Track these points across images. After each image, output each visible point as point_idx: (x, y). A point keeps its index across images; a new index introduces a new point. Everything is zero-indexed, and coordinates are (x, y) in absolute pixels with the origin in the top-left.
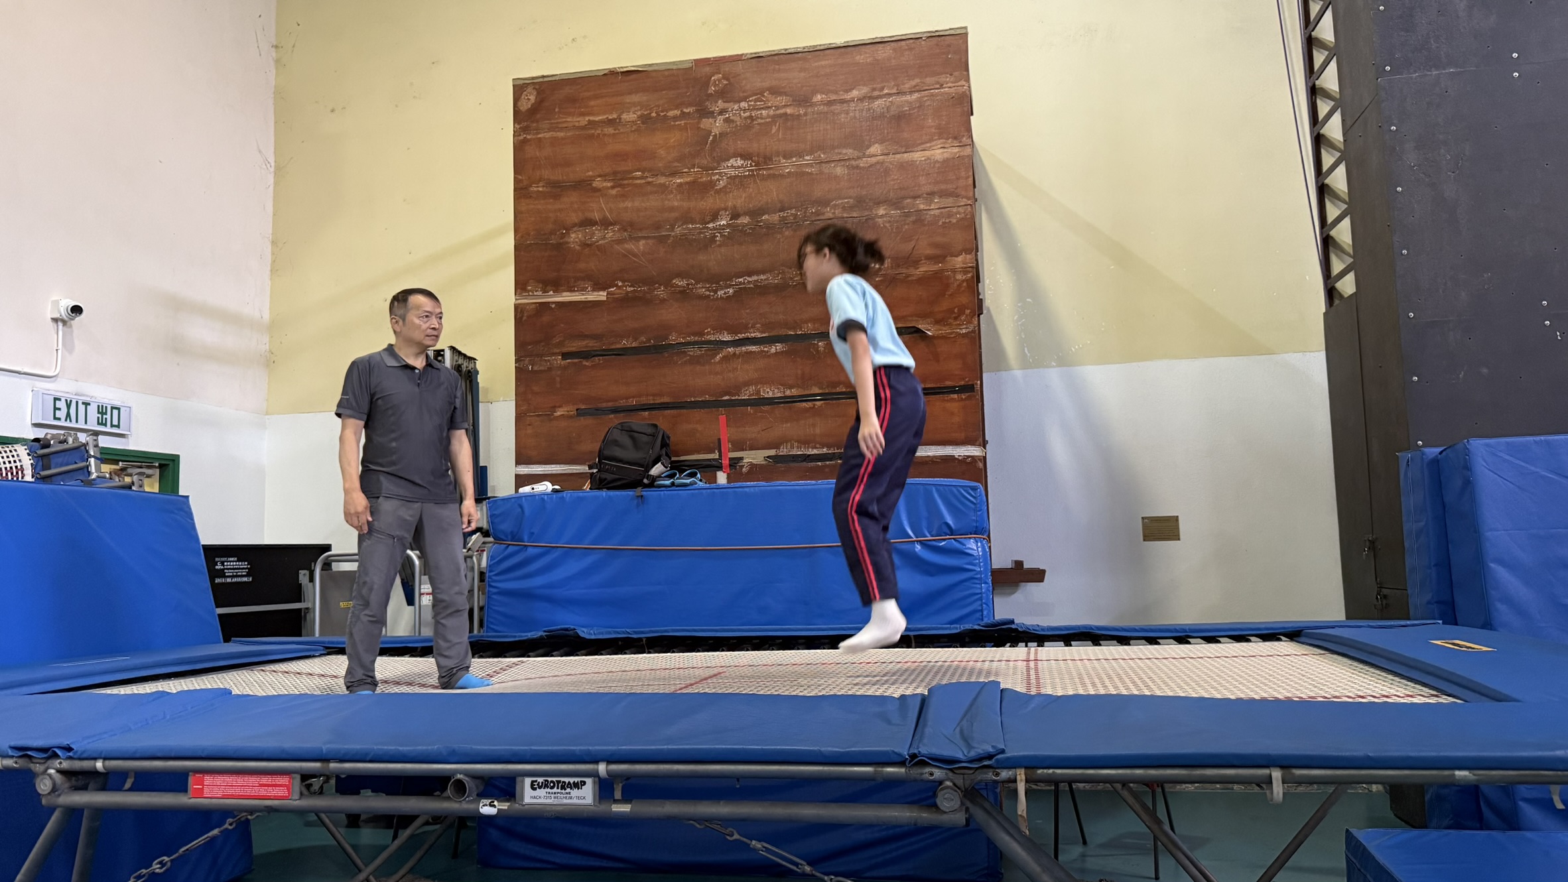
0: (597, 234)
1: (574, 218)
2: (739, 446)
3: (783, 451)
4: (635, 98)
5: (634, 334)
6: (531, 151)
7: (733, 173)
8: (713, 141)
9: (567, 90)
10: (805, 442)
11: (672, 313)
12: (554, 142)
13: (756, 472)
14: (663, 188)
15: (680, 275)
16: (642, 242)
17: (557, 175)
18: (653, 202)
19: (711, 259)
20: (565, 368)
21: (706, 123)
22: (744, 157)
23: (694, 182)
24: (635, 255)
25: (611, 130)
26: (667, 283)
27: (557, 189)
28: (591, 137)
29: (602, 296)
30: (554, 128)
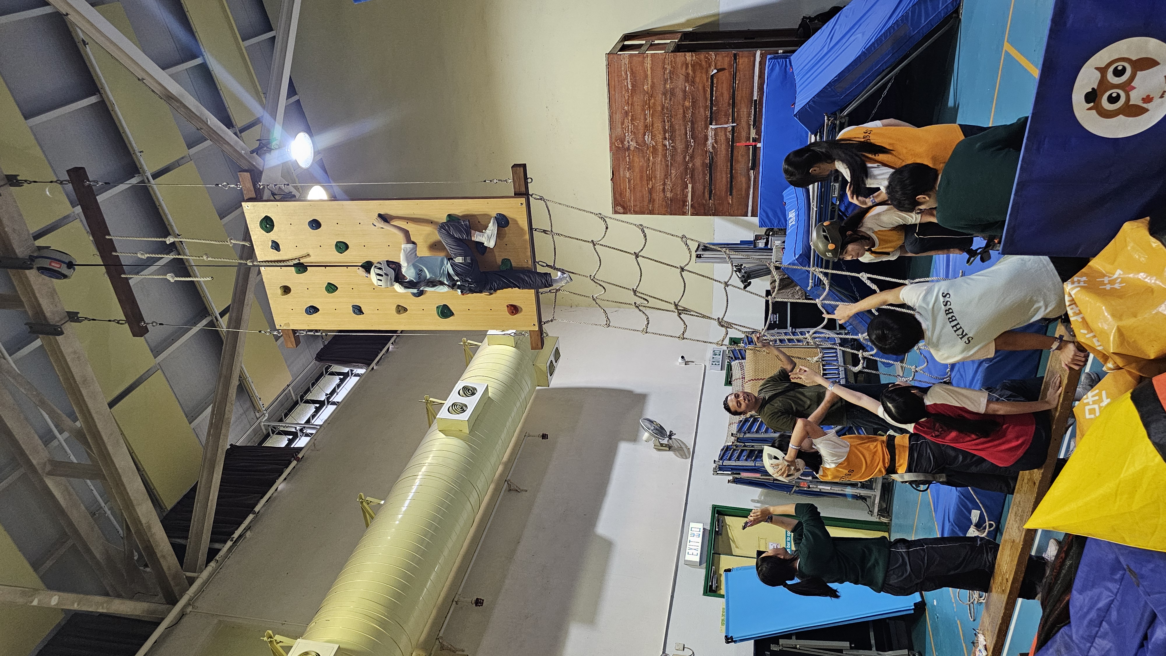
0: (668, 187)
1: (662, 195)
2: (748, 139)
3: (752, 123)
4: (622, 173)
5: (704, 175)
6: (637, 209)
7: (650, 139)
8: (638, 145)
9: (617, 196)
10: (750, 115)
11: (698, 162)
12: (635, 201)
13: (759, 133)
14: (653, 163)
15: (685, 158)
16: (672, 171)
17: (646, 200)
18: (658, 167)
19: (680, 146)
20: (714, 199)
21: (632, 148)
22: (645, 135)
23: (652, 153)
24: (676, 174)
25: (632, 181)
26: (688, 163)
27: (651, 200)
28: (634, 188)
29: (690, 186)
30: (630, 201)
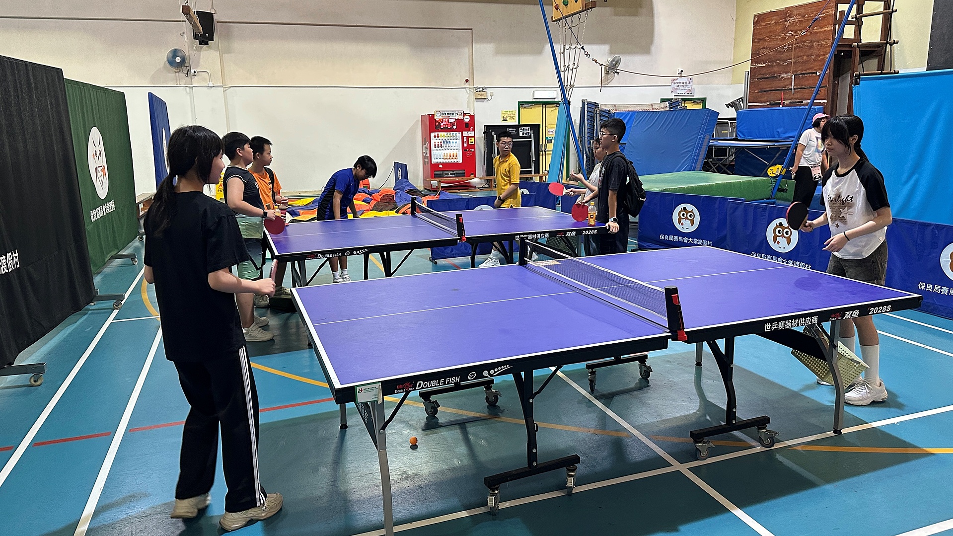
0: (765, 51)
1: (762, 47)
2: (785, 99)
3: (792, 101)
4: (774, 17)
5: (769, 74)
6: (756, 31)
7: (789, 35)
8: (787, 27)
9: (763, 17)
10: (796, 99)
11: (775, 69)
12: (760, 29)
13: (787, 105)
14: (777, 39)
15: (778, 60)
16: (773, 52)
17: (760, 37)
18: (775, 43)
19: (784, 56)
20: (757, 82)
21: (786, 23)
22: (792, 31)
23: (782, 38)
24: (771, 55)
25: (769, 26)
26: (776, 62)
27: (760, 40)
28: (766, 27)
29: (764, 65)
30: (760, 26)
